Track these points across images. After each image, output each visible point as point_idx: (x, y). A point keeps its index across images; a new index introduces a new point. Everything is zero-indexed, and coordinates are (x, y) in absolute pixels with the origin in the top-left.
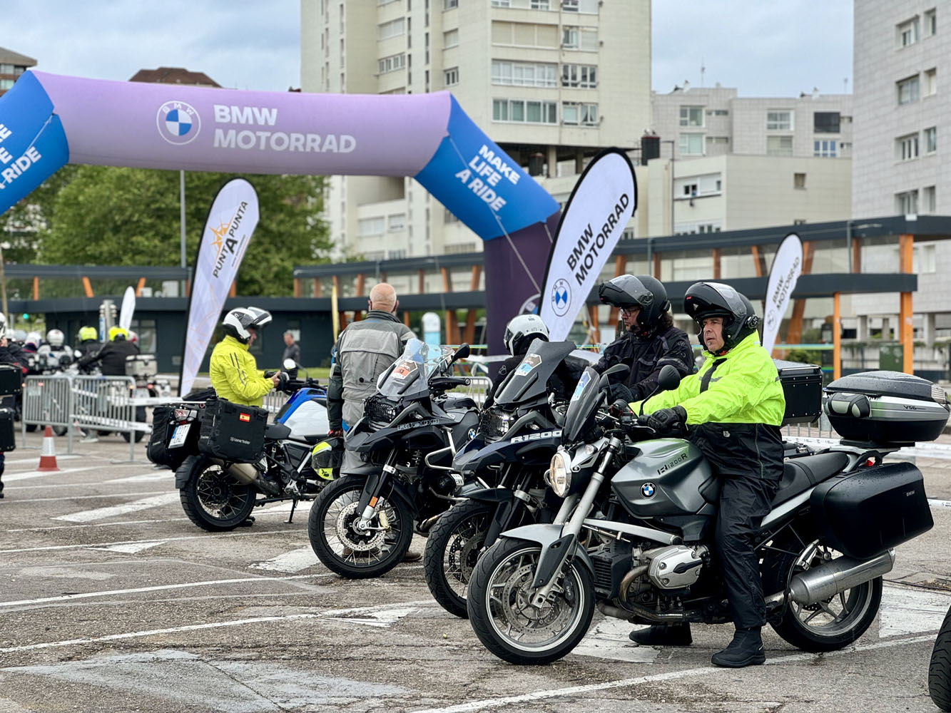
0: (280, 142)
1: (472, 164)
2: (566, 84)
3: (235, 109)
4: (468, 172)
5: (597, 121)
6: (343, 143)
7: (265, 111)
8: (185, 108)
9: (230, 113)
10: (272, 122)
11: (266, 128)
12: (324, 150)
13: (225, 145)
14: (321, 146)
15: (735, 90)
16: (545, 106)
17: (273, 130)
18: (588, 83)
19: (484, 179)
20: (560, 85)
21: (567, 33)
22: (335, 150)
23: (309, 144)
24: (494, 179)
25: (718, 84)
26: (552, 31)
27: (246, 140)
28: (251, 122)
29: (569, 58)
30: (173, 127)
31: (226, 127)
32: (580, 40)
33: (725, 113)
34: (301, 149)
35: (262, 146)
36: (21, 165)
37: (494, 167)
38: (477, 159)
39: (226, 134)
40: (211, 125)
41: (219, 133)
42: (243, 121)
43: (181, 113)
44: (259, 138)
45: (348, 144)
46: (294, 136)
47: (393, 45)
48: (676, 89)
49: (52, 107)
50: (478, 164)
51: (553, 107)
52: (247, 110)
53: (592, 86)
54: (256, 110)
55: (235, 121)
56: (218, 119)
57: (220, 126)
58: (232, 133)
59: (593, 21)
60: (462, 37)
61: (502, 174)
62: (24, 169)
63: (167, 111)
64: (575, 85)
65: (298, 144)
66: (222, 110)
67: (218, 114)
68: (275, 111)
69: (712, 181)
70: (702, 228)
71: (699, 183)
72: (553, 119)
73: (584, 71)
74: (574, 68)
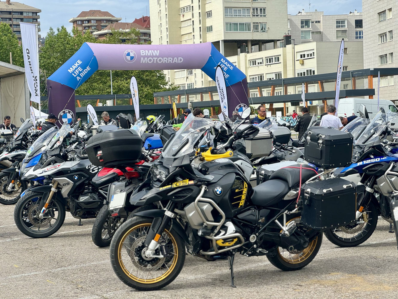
0: (160, 60)
2: (254, 16)
3: (147, 51)
5: (267, 29)
6: (179, 60)
7: (156, 51)
8: (132, 52)
9: (145, 52)
10: (158, 55)
11: (156, 56)
12: (173, 62)
13: (144, 62)
14: (173, 61)
16: (246, 24)
17: (158, 57)
20: (251, 16)
22: (177, 62)
23: (169, 61)
27: (150, 60)
28: (151, 55)
29: (255, 5)
30: (129, 58)
31: (144, 57)
33: (319, 22)
34: (167, 62)
35: (155, 62)
36: (85, 72)
37: (225, 65)
38: (220, 63)
39: (144, 59)
40: (140, 56)
41: (142, 58)
42: (149, 55)
44: (154, 60)
46: (164, 58)
47: (186, 2)
49: (93, 54)
51: (249, 25)
52: (150, 51)
53: (264, 16)
54: (153, 51)
55: (146, 55)
56: (142, 55)
57: (142, 56)
58: (146, 58)
61: (228, 67)
62: (86, 73)
63: (127, 53)
64: (258, 16)
65: (165, 61)
66: (143, 52)
68: (158, 51)
69: (311, 52)
70: (307, 71)
71: (306, 53)
72: (249, 30)
73: (261, 10)
74: (257, 9)
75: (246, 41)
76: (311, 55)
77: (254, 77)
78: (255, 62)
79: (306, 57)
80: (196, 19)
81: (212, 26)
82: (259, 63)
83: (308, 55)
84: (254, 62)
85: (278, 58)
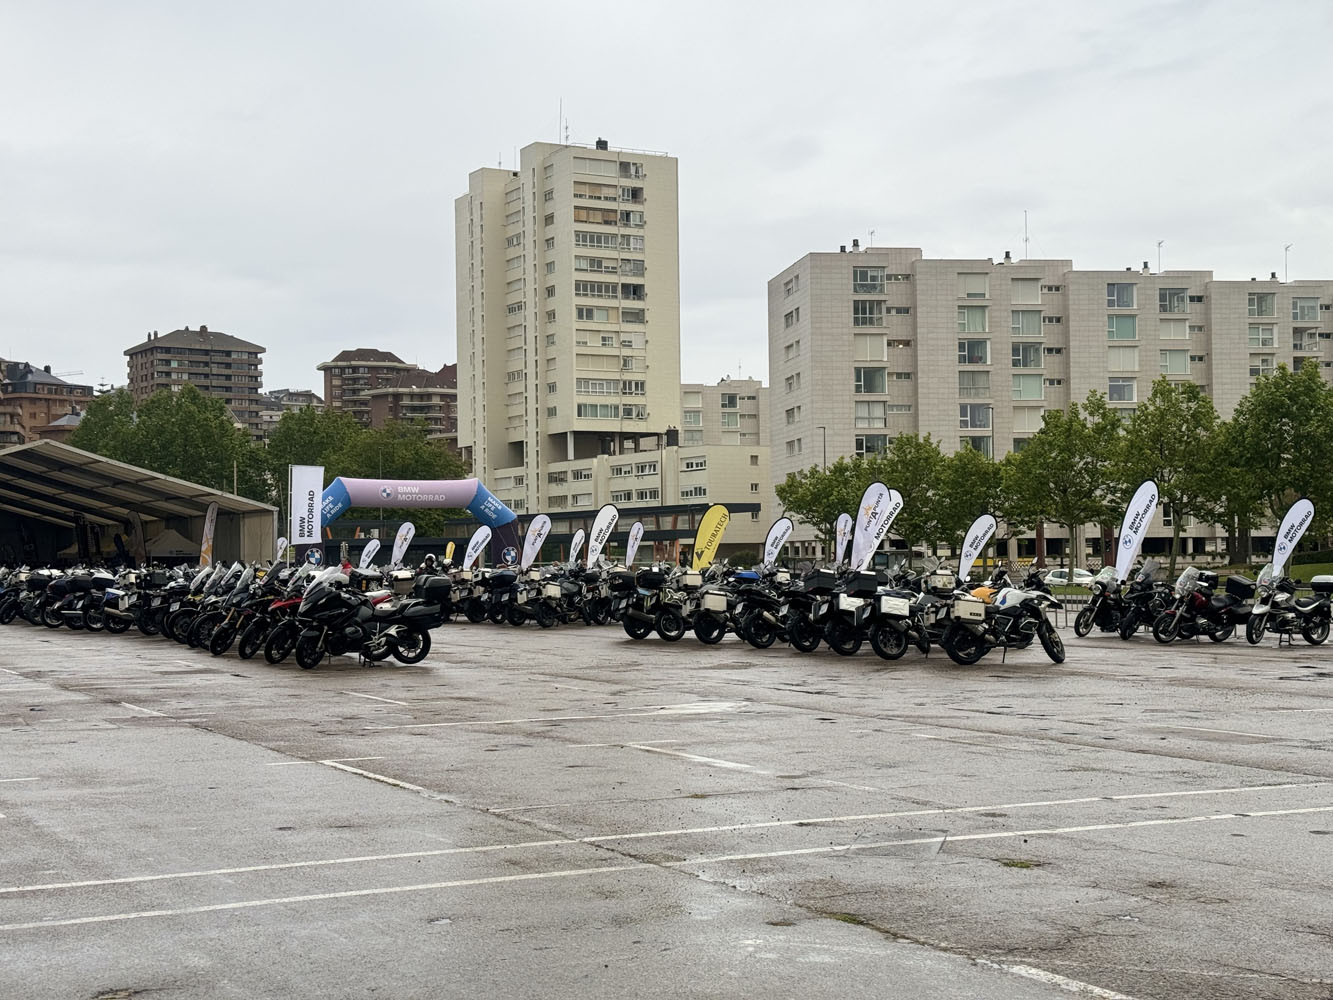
0: (419, 497)
2: (624, 393)
3: (405, 488)
5: (645, 416)
7: (414, 488)
8: (388, 488)
10: (417, 491)
11: (414, 493)
13: (401, 499)
14: (433, 498)
15: (760, 382)
16: (611, 407)
17: (417, 494)
18: (640, 392)
19: (489, 508)
20: (621, 393)
21: (625, 361)
23: (429, 498)
24: (493, 508)
25: (750, 378)
26: (615, 360)
27: (408, 497)
28: (410, 492)
29: (627, 377)
30: (385, 495)
32: (634, 366)
33: (754, 398)
35: (413, 499)
37: (493, 504)
39: (402, 496)
40: (397, 493)
42: (407, 491)
43: (387, 490)
44: (412, 497)
45: (442, 497)
46: (424, 495)
47: (516, 365)
48: (723, 380)
49: (346, 489)
51: (617, 408)
53: (642, 394)
54: (411, 488)
55: (404, 491)
57: (399, 493)
59: (642, 353)
60: (558, 364)
61: (496, 506)
62: (337, 510)
63: (382, 489)
64: (631, 393)
65: (425, 498)
67: (399, 489)
68: (417, 488)
69: (701, 460)
70: (696, 489)
71: (694, 461)
72: (616, 415)
73: (637, 384)
74: (630, 383)
75: (612, 435)
76: (701, 464)
77: (618, 494)
78: (621, 470)
79: (694, 468)
80: (531, 394)
81: (555, 407)
82: (625, 473)
83: (697, 465)
84: (618, 470)
85: (655, 466)
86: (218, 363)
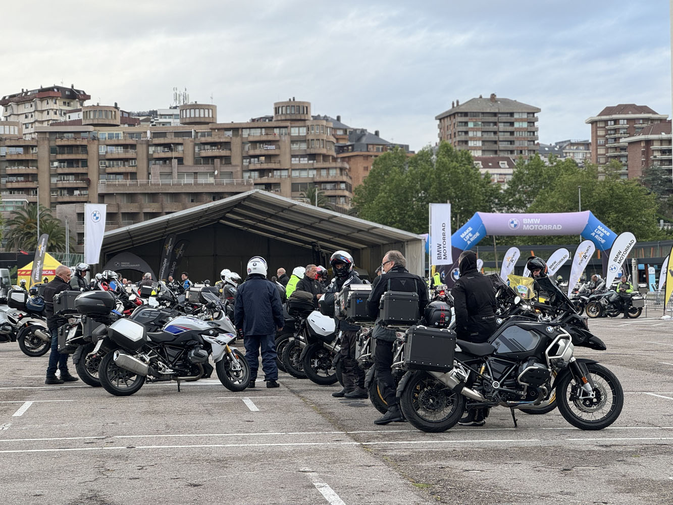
0: (541, 227)
1: (595, 231)
3: (529, 220)
4: (594, 233)
7: (537, 220)
9: (527, 221)
10: (538, 222)
11: (537, 224)
12: (553, 229)
13: (526, 229)
17: (539, 225)
19: (599, 235)
22: (556, 229)
23: (549, 228)
24: (602, 235)
27: (532, 227)
28: (533, 223)
30: (513, 225)
31: (526, 224)
34: (547, 229)
35: (536, 229)
36: (475, 237)
37: (602, 231)
38: (597, 229)
39: (526, 226)
40: (522, 224)
41: (524, 226)
42: (531, 223)
43: (514, 221)
44: (535, 227)
45: (559, 227)
46: (544, 226)
49: (482, 222)
50: (597, 231)
52: (532, 220)
54: (534, 219)
55: (529, 223)
57: (524, 224)
58: (528, 226)
61: (604, 233)
63: (511, 221)
67: (524, 221)
68: (539, 220)
86: (504, 122)
